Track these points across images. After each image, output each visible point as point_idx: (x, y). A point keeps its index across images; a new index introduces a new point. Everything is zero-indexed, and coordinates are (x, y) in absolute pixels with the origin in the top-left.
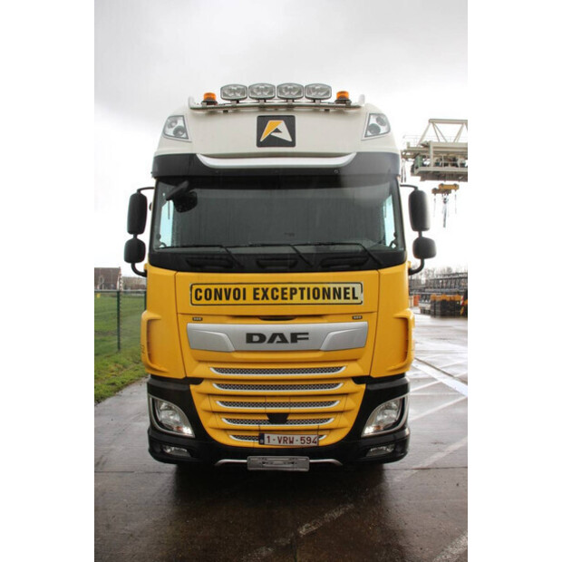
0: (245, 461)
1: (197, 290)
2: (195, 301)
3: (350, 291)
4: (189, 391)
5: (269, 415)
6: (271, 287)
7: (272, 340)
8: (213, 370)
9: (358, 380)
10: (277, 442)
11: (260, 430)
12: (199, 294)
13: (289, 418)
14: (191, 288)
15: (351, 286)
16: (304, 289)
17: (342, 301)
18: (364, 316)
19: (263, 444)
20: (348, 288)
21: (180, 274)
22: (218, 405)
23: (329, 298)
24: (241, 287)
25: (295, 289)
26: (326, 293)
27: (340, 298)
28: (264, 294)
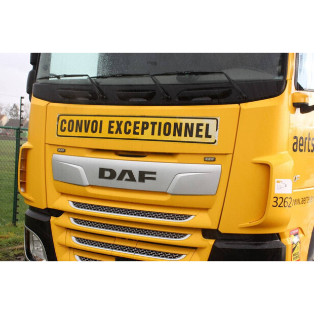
2: (60, 133)
3: (203, 128)
4: (49, 222)
6: (125, 120)
7: (121, 178)
8: (71, 204)
9: (207, 233)
14: (58, 118)
15: (205, 122)
16: (156, 123)
17: (194, 139)
18: (217, 158)
20: (202, 125)
21: (52, 104)
22: (72, 241)
23: (180, 135)
24: (98, 119)
25: (147, 123)
26: (178, 129)
27: (191, 135)
28: (118, 128)
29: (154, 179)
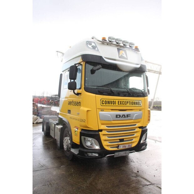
0: (114, 155)
1: (102, 101)
2: (102, 105)
3: (139, 103)
4: (99, 134)
5: (119, 139)
7: (122, 117)
8: (106, 127)
9: (140, 128)
10: (122, 148)
11: (118, 144)
12: (103, 102)
13: (124, 140)
14: (101, 100)
15: (139, 101)
17: (138, 105)
18: (142, 110)
19: (118, 148)
21: (97, 95)
22: (107, 138)
24: (115, 100)
25: (128, 102)
26: (134, 103)
28: (121, 103)
29: (130, 116)
